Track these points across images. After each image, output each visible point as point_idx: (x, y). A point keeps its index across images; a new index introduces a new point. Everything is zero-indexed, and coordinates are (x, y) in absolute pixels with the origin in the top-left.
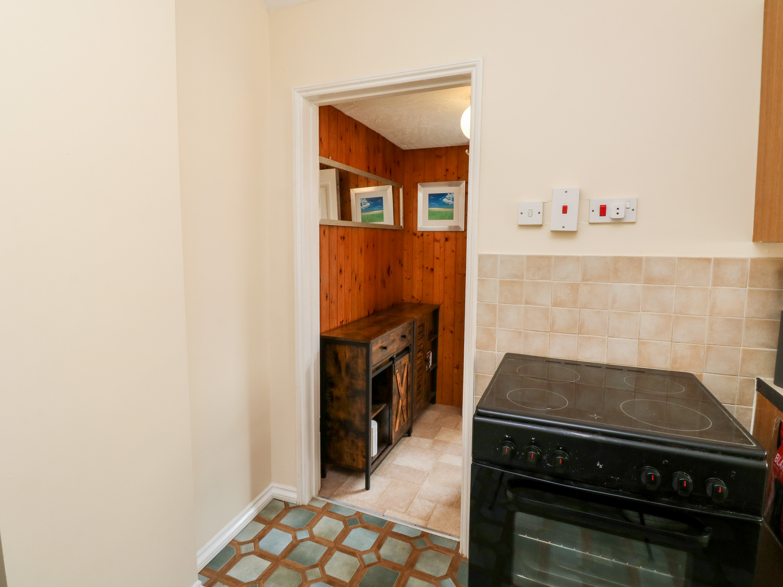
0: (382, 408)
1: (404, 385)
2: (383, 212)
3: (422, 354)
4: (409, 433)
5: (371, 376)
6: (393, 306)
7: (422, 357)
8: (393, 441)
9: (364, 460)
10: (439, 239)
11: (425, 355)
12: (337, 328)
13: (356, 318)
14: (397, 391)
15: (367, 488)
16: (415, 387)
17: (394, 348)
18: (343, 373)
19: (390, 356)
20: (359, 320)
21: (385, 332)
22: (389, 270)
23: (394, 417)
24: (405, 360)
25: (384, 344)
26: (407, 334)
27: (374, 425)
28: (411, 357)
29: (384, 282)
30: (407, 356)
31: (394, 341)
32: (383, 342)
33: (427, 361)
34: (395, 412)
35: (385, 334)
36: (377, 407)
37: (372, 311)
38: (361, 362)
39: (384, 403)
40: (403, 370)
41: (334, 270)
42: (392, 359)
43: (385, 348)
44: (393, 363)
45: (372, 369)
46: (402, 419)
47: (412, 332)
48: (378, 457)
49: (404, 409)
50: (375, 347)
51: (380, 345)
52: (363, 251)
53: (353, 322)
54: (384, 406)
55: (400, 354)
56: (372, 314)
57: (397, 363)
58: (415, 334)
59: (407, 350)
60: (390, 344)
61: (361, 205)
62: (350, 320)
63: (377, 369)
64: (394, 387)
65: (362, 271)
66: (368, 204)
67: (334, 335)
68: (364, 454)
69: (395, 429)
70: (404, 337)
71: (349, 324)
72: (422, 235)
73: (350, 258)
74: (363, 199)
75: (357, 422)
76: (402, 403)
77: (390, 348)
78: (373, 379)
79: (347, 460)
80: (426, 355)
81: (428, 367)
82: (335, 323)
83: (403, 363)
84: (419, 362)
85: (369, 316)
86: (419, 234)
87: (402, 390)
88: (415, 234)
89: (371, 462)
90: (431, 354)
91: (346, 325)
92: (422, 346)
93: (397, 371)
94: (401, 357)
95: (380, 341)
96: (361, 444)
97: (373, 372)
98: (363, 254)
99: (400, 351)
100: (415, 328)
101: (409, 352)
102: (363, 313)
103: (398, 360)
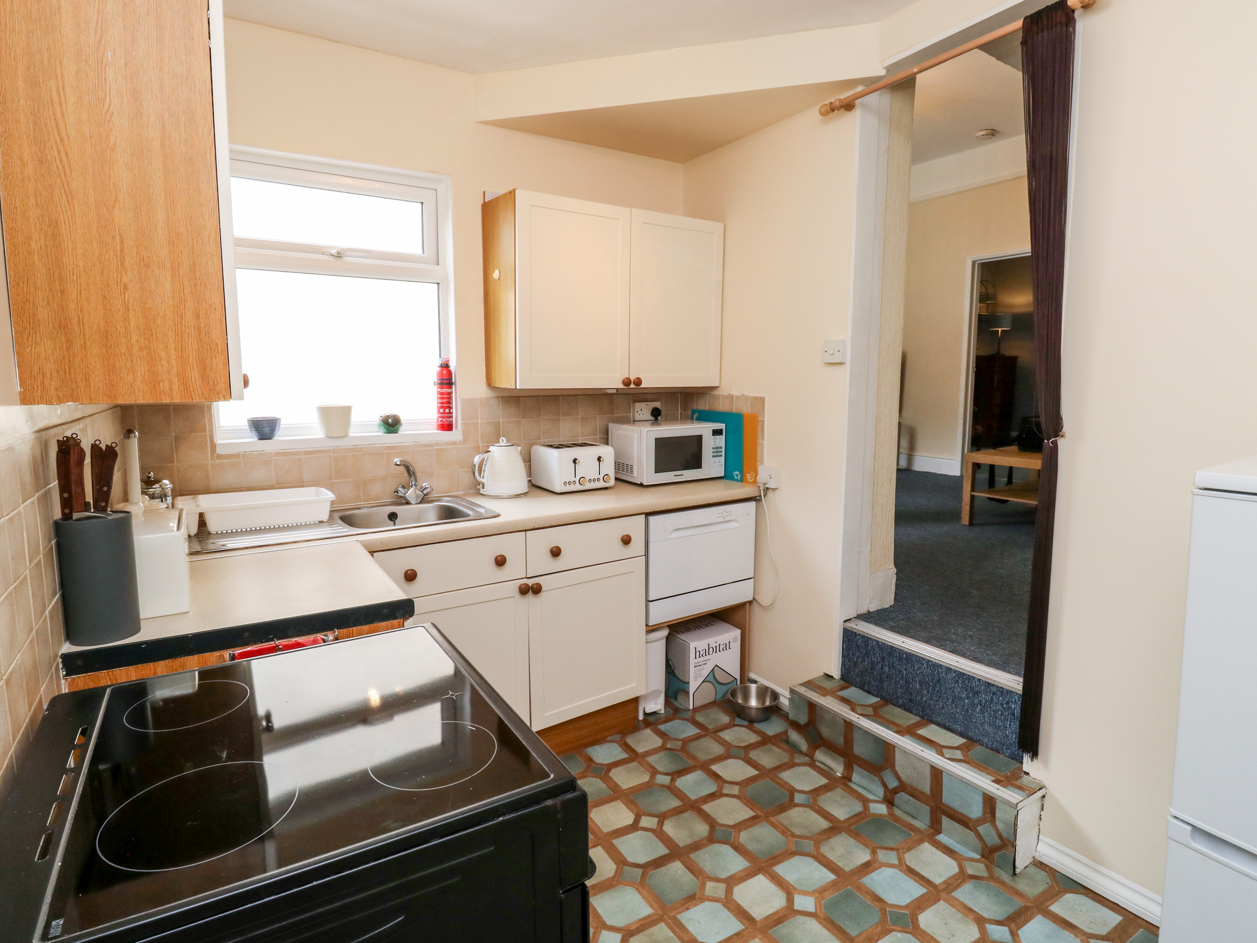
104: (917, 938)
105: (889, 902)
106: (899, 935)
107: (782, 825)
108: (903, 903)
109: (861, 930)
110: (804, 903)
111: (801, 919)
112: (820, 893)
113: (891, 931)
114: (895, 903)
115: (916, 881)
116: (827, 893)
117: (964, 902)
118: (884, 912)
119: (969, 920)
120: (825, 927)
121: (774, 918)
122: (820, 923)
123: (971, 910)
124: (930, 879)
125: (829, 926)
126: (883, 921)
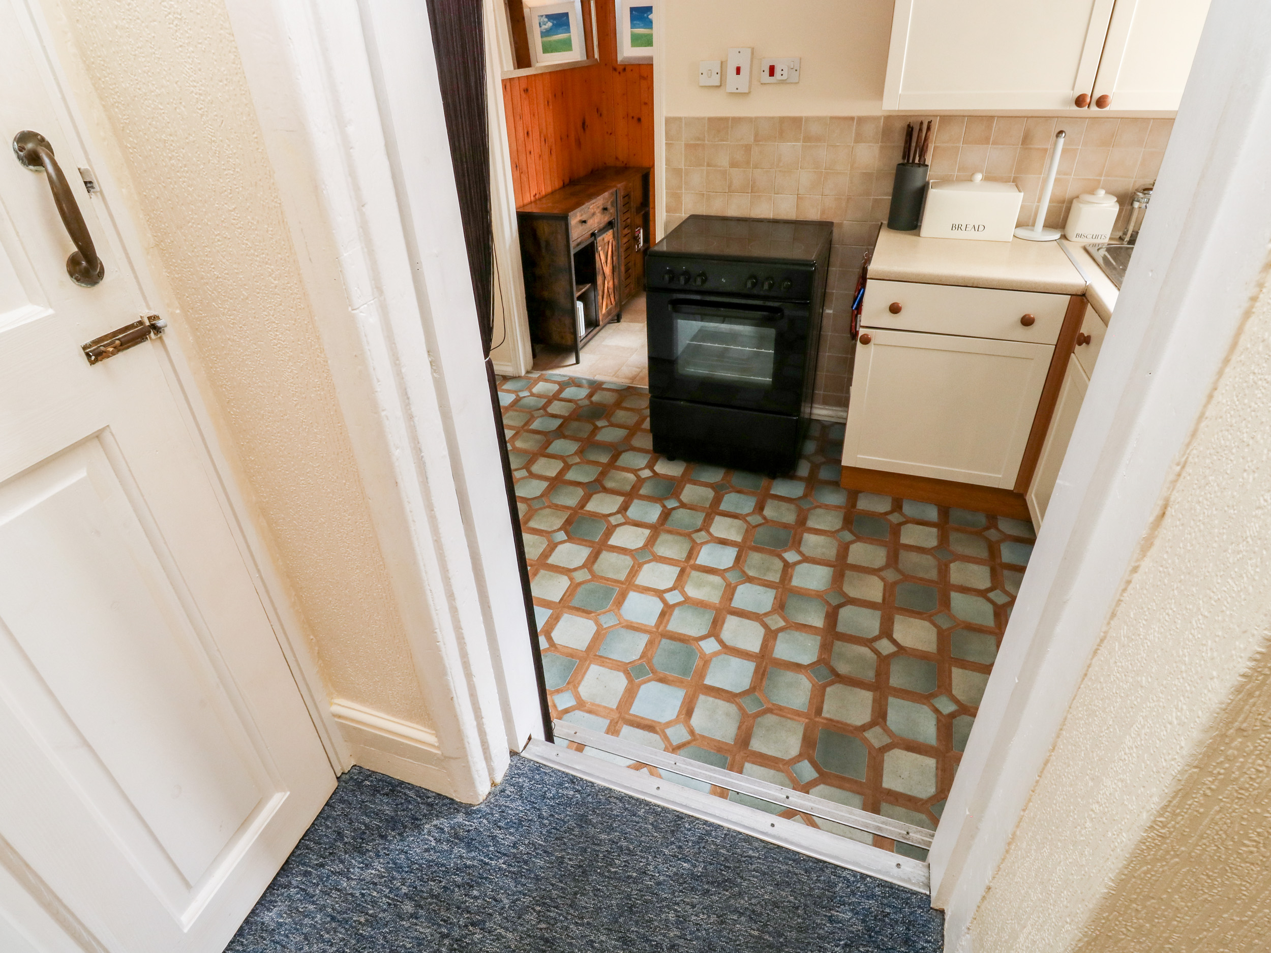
0: (586, 288)
1: (609, 265)
2: (570, 36)
3: (629, 231)
4: (618, 319)
5: (572, 253)
6: (592, 172)
7: (630, 235)
8: (601, 323)
9: (572, 336)
10: (645, 76)
11: (633, 232)
12: (531, 202)
13: (549, 190)
14: (601, 272)
15: (578, 362)
16: (623, 269)
17: (597, 221)
18: (544, 250)
19: (591, 232)
20: (553, 193)
21: (583, 204)
22: (584, 124)
23: (600, 297)
24: (608, 236)
25: (584, 218)
26: (609, 207)
27: (580, 305)
28: (616, 235)
29: (579, 143)
30: (611, 231)
31: (594, 214)
32: (581, 215)
33: (636, 239)
34: (600, 293)
35: (583, 207)
36: (581, 287)
37: (567, 181)
38: (560, 237)
39: (589, 283)
40: (606, 247)
41: (521, 134)
42: (593, 235)
43: (585, 222)
44: (595, 239)
45: (572, 245)
46: (609, 302)
47: (615, 203)
48: (586, 336)
49: (611, 291)
50: (574, 219)
51: (579, 218)
52: (550, 104)
53: (546, 196)
54: (588, 286)
55: (603, 230)
56: (568, 185)
57: (599, 239)
58: (619, 206)
59: (610, 225)
60: (590, 218)
61: (540, 27)
62: (543, 193)
63: (578, 245)
64: (598, 265)
65: (551, 130)
66: (550, 24)
67: (528, 209)
68: (572, 331)
69: (602, 311)
70: (605, 209)
71: (543, 197)
72: (624, 69)
73: (536, 114)
74: (542, 16)
75: (563, 300)
76: (609, 284)
77: (590, 222)
78: (575, 255)
79: (556, 338)
80: (635, 232)
81: (638, 246)
82: (528, 198)
83: (606, 240)
84: (625, 240)
85: (564, 186)
86: (620, 69)
87: (608, 270)
88: (615, 69)
89: (579, 340)
90: (641, 231)
91: (540, 199)
92: (629, 221)
93: (600, 248)
94: (604, 233)
95: (578, 214)
96: (567, 321)
97: (574, 248)
98: (551, 107)
99: (602, 225)
100: (618, 199)
101: (612, 228)
102: (557, 184)
103: (599, 236)
104: (621, 662)
105: (653, 682)
106: (634, 658)
107: (790, 719)
108: (643, 687)
109: (661, 646)
110: (710, 646)
111: (704, 632)
112: (706, 662)
113: (641, 657)
114: (649, 684)
115: (642, 718)
116: (701, 663)
117: (597, 718)
118: (653, 671)
119: (589, 700)
120: (685, 635)
121: (720, 623)
122: (690, 636)
123: (590, 712)
124: (631, 728)
125: (682, 637)
126: (649, 662)
